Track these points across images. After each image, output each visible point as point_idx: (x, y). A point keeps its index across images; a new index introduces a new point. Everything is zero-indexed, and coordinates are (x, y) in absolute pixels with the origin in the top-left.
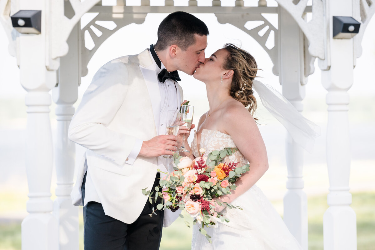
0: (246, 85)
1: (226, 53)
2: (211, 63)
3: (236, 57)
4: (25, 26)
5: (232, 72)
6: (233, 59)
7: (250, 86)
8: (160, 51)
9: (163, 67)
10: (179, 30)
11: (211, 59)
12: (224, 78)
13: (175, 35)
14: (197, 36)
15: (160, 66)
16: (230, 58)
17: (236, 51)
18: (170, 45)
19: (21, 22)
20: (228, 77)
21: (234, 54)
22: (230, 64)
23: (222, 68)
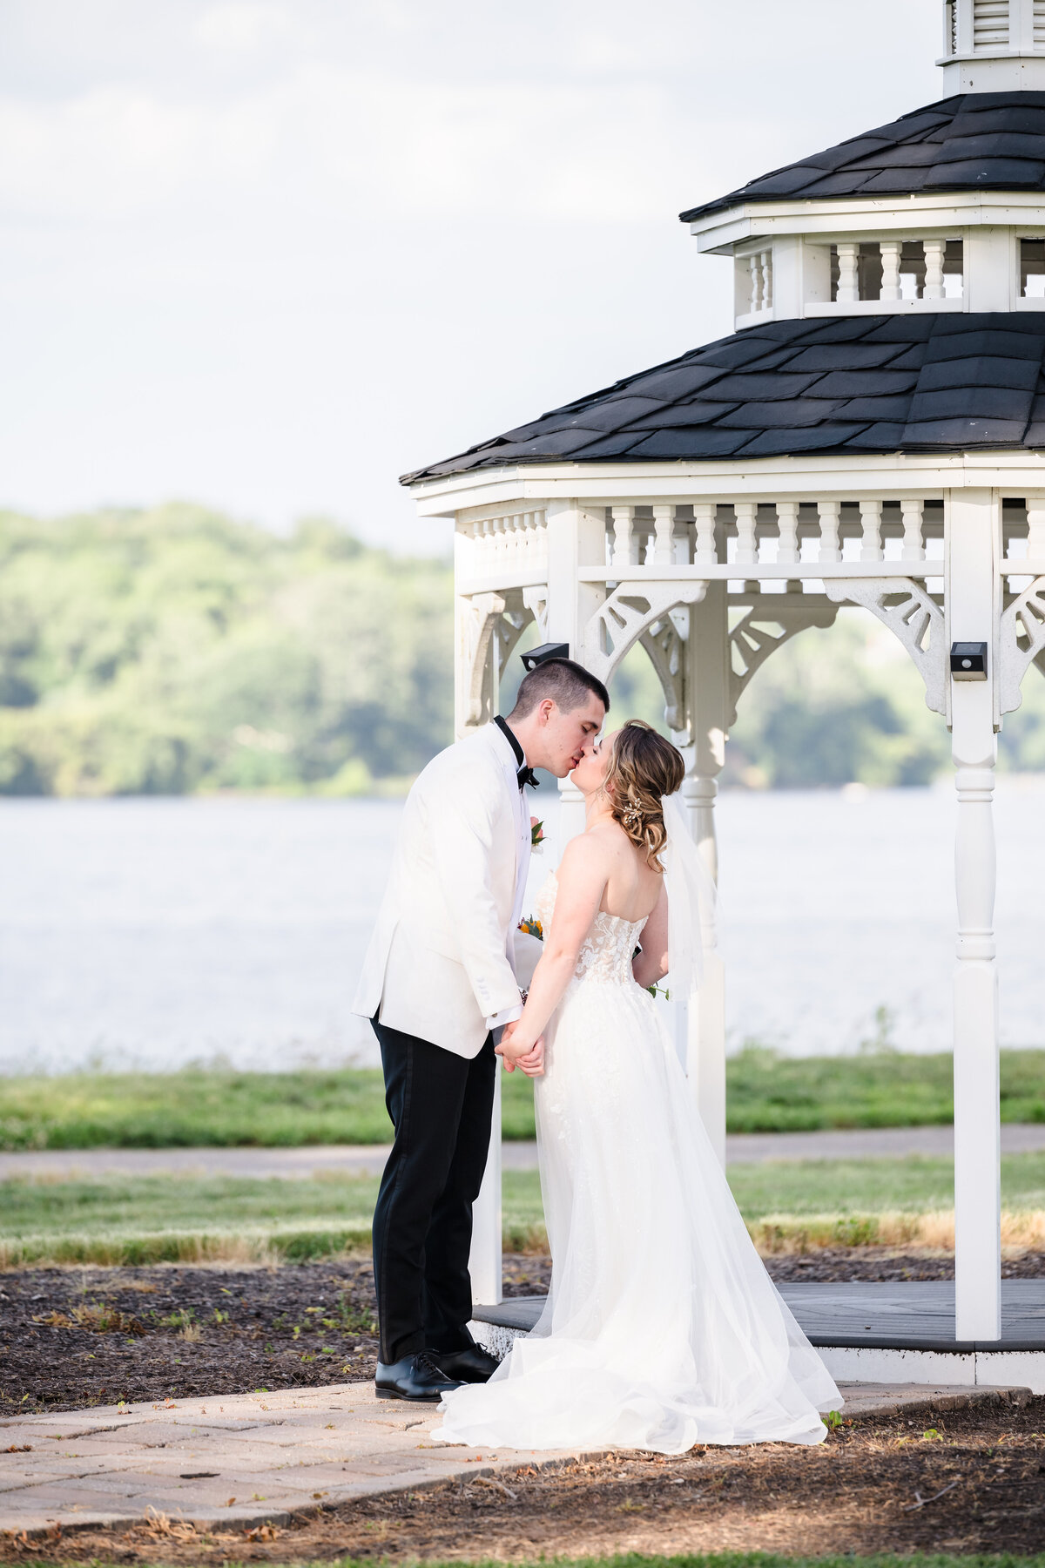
11: (595, 751)
13: (554, 683)
14: (591, 695)
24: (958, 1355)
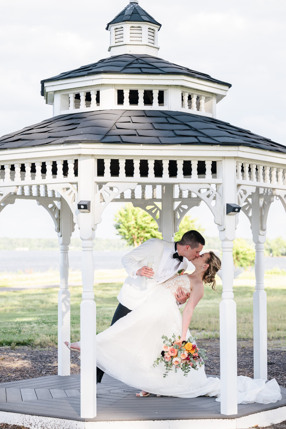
0: (212, 274)
1: (209, 256)
2: (201, 258)
3: (213, 259)
4: (84, 209)
5: (208, 266)
6: (211, 259)
7: (214, 274)
8: (180, 245)
9: (177, 251)
10: (194, 240)
11: (201, 256)
12: (204, 267)
13: (191, 241)
14: (200, 244)
15: (176, 250)
16: (210, 258)
17: (214, 257)
18: (187, 245)
19: (82, 207)
20: (206, 267)
21: (212, 258)
22: (209, 261)
23: (205, 262)
24: (230, 419)
